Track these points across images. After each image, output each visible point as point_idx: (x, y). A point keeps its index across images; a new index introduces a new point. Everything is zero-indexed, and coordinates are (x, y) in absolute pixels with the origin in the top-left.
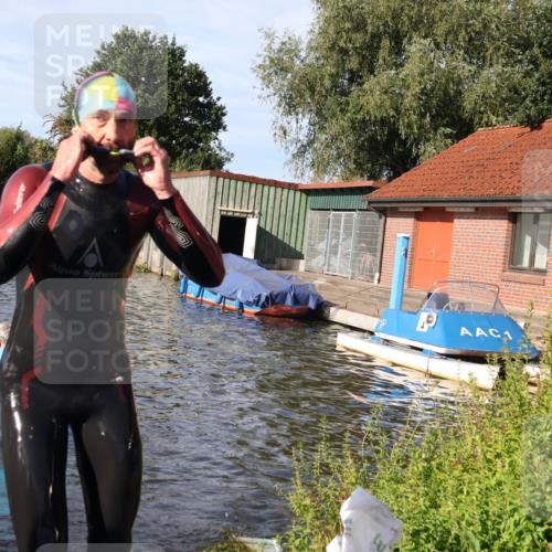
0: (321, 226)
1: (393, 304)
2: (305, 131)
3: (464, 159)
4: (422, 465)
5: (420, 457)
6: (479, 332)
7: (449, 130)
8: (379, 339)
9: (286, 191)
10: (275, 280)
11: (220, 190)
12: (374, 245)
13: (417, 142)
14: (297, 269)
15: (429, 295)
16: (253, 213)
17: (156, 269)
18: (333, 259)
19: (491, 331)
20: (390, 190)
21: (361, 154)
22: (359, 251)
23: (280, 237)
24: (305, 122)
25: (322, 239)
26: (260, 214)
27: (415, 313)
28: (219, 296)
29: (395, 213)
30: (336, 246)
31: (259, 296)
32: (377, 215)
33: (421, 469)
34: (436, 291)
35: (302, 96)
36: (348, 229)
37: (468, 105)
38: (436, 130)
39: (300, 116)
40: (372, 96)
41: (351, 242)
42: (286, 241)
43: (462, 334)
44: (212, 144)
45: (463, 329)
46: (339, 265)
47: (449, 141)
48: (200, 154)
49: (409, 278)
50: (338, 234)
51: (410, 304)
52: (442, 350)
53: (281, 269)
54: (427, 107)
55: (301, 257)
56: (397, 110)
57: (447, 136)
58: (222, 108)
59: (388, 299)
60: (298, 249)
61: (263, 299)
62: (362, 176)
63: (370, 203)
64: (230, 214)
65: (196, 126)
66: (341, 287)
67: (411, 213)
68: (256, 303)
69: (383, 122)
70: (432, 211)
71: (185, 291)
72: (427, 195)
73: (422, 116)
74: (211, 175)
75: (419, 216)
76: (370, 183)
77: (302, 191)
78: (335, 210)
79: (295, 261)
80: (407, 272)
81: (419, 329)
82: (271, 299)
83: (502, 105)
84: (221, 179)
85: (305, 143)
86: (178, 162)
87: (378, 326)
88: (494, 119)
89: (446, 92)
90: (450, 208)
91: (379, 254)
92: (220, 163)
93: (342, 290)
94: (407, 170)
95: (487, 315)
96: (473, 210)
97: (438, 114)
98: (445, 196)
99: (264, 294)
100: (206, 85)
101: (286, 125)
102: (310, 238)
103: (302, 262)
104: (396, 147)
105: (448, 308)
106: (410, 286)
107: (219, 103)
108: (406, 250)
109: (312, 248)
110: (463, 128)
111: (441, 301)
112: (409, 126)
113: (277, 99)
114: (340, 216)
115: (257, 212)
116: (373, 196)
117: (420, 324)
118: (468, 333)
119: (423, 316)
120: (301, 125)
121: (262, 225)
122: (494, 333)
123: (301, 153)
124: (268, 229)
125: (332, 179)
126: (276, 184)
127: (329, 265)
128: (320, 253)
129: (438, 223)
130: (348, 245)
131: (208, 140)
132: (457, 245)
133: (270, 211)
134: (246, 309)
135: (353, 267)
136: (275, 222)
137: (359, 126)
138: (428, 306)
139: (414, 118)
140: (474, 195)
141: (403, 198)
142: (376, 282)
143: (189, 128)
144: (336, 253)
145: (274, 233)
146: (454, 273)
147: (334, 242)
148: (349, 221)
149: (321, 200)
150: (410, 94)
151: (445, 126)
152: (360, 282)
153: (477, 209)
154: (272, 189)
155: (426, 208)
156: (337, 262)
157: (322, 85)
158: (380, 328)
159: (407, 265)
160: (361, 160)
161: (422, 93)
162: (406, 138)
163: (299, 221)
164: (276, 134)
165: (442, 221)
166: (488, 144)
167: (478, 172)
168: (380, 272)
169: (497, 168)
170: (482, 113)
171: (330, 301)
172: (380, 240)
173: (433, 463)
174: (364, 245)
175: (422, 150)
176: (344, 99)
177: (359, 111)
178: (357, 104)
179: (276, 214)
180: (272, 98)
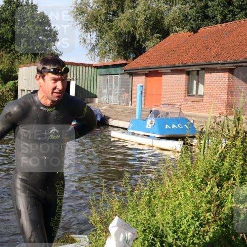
0: (104, 82)
1: (137, 116)
2: (94, 39)
3: (166, 48)
6: (174, 126)
7: (158, 35)
8: (130, 132)
9: (87, 68)
12: (128, 90)
13: (144, 41)
14: (95, 102)
15: (151, 111)
16: (73, 79)
18: (110, 96)
19: (178, 125)
20: (133, 64)
21: (121, 48)
22: (122, 92)
23: (86, 89)
24: (94, 35)
25: (105, 88)
26: (76, 79)
27: (145, 120)
29: (137, 74)
30: (111, 91)
32: (128, 76)
34: (153, 109)
35: (92, 24)
36: (116, 83)
37: (166, 23)
38: (153, 35)
39: (92, 33)
40: (122, 22)
41: (118, 88)
42: (89, 90)
43: (166, 128)
45: (167, 125)
46: (114, 99)
47: (159, 40)
48: (48, 53)
49: (145, 102)
50: (112, 86)
52: (158, 136)
54: (147, 25)
55: (96, 97)
56: (134, 28)
57: (158, 38)
59: (135, 113)
60: (95, 93)
62: (121, 58)
63: (125, 71)
66: (115, 109)
67: (143, 74)
69: (129, 32)
70: (153, 73)
72: (150, 66)
73: (146, 29)
75: (147, 75)
76: (124, 62)
77: (94, 67)
78: (110, 75)
79: (93, 99)
80: (143, 100)
81: (147, 127)
83: (181, 22)
85: (95, 45)
86: (37, 58)
87: (130, 126)
88: (178, 29)
89: (156, 19)
90: (160, 71)
91: (130, 93)
93: (115, 111)
94: (141, 54)
95: (177, 118)
96: (170, 71)
97: (153, 28)
98: (158, 66)
101: (86, 37)
102: (100, 88)
103: (97, 99)
104: (136, 45)
105: (159, 117)
106: (145, 106)
108: (142, 92)
109: (101, 93)
110: (165, 33)
111: (156, 114)
112: (141, 34)
113: (81, 26)
114: (112, 77)
115: (75, 78)
116: (126, 67)
117: (148, 125)
118: (169, 127)
119: (149, 121)
120: (92, 37)
121: (78, 84)
122: (181, 126)
123: (93, 49)
124: (80, 86)
125: (108, 61)
126: (83, 65)
127: (109, 100)
128: (104, 94)
129: (156, 78)
130: (116, 90)
132: (164, 87)
133: (81, 77)
135: (119, 100)
136: (83, 82)
137: (118, 36)
138: (151, 117)
139: (142, 31)
140: (171, 64)
141: (140, 68)
142: (130, 105)
144: (111, 94)
145: (83, 87)
146: (164, 100)
147: (110, 89)
148: (116, 80)
149: (103, 71)
150: (139, 20)
151: (157, 33)
152: (123, 106)
153: (172, 70)
154: (81, 67)
155: (150, 71)
156: (112, 98)
157: (101, 18)
158: (130, 128)
159: (143, 97)
160: (120, 51)
161: (145, 19)
162: (139, 40)
163: (94, 80)
164: (80, 42)
165: (157, 76)
166: (175, 41)
167: (172, 54)
168: (131, 101)
169: (180, 51)
170: (173, 26)
171: (109, 116)
172: (130, 87)
173: (152, 196)
174: (124, 89)
175: (147, 45)
176: (111, 24)
177: (118, 29)
178: (117, 26)
179: (84, 78)
180: (78, 26)
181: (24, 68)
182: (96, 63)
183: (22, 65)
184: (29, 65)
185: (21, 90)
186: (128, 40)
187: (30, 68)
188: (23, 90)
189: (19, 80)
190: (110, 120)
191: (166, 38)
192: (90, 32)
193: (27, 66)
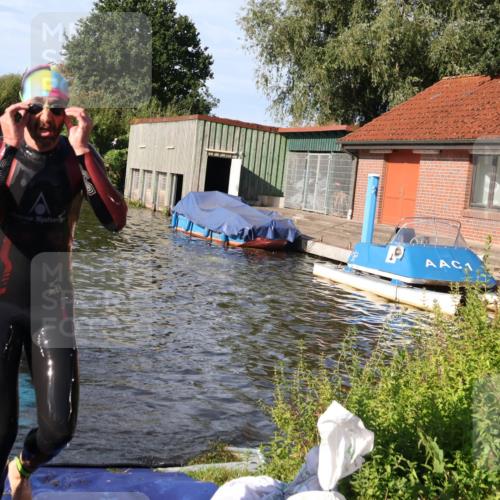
0: (299, 167)
1: (364, 237)
2: (285, 79)
3: (430, 106)
4: (391, 383)
5: (389, 375)
6: (443, 264)
7: (416, 79)
8: (351, 269)
9: (267, 134)
10: (257, 216)
11: (207, 132)
12: (347, 184)
13: (387, 89)
14: (277, 206)
15: (398, 230)
16: (237, 155)
17: (149, 205)
18: (310, 196)
19: (453, 263)
20: (362, 133)
21: (336, 101)
22: (333, 190)
23: (262, 176)
24: (285, 71)
25: (300, 179)
26: (244, 155)
27: (385, 247)
28: (206, 230)
29: (367, 154)
30: (313, 185)
31: (243, 230)
32: (349, 156)
33: (390, 386)
34: (404, 226)
35: (282, 47)
36: (323, 169)
37: (433, 56)
38: (404, 78)
39: (281, 65)
40: (346, 47)
41: (327, 181)
42: (267, 180)
43: (427, 265)
44: (200, 90)
45: (428, 261)
46: (316, 203)
47: (416, 89)
48: (189, 100)
49: (379, 214)
50: (314, 174)
51: (380, 238)
52: (409, 280)
53: (262, 205)
54: (396, 57)
55: (280, 194)
56: (369, 60)
57: (414, 84)
58: (209, 57)
59: (360, 234)
60: (278, 187)
61: (246, 233)
62: (336, 120)
63: (343, 145)
64: (217, 155)
65: (186, 74)
66: (318, 222)
67: (381, 155)
68: (240, 236)
69: (356, 70)
70: (400, 154)
71: (176, 224)
72: (396, 139)
73: (392, 65)
74: (199, 119)
75: (388, 158)
76: (344, 127)
77: (282, 134)
78: (312, 152)
79: (276, 198)
80: (378, 205)
81: (388, 260)
82: (254, 233)
83: (464, 56)
84: (208, 123)
85: (285, 90)
86: (169, 107)
87: (351, 257)
88: (457, 68)
89: (414, 44)
90: (417, 150)
91: (351, 192)
92: (207, 109)
93: (319, 226)
94: (377, 116)
95: (450, 249)
96: (437, 153)
97: (406, 63)
98: (412, 140)
99: (248, 228)
100: (195, 36)
101: (268, 74)
102: (289, 177)
103: (282, 200)
104: (368, 95)
105: (414, 242)
106: (379, 222)
107: (206, 53)
108: (377, 189)
109: (291, 187)
110: (429, 77)
111: (408, 235)
113: (259, 49)
114: (317, 157)
115: (241, 153)
116: (347, 139)
117: (389, 256)
118: (432, 264)
119: (392, 249)
120: (281, 74)
121: (246, 165)
122: (458, 265)
123: (281, 99)
124: (251, 169)
125: (310, 124)
126: (258, 128)
127: (306, 202)
128: (298, 191)
129: (406, 165)
130: (323, 184)
131: (196, 86)
132: (423, 184)
133: (253, 152)
134: (232, 242)
135: (328, 205)
136: (258, 163)
137: (335, 74)
138: (396, 240)
139: (385, 67)
140: (438, 138)
141: (374, 141)
142: (349, 217)
143: (179, 76)
144: (312, 191)
145: (257, 173)
146: (419, 210)
147: (311, 181)
148: (325, 162)
149: (299, 143)
150: (380, 45)
151: (413, 75)
152: (335, 217)
153: (441, 151)
154: (255, 132)
155: (394, 151)
156: (313, 200)
157: (301, 36)
158: (353, 260)
159: (378, 203)
160: (336, 106)
161: (392, 44)
162: (378, 86)
163: (280, 161)
164: (258, 82)
165: (409, 162)
166: (451, 92)
167: (442, 117)
168: (353, 209)
169: (460, 114)
170: (447, 63)
172: (353, 180)
173: (401, 381)
174: (338, 184)
175: (391, 97)
176: (320, 49)
177: (334, 61)
178: (333, 54)
179: (258, 155)
180: (255, 48)
181: (141, 125)
182: (284, 127)
183: (137, 120)
184: (151, 120)
185: (133, 169)
186: (355, 85)
187: (153, 125)
188: (137, 170)
189: (129, 150)
190: (309, 243)
191: (432, 84)
192: (278, 63)
193: (147, 122)
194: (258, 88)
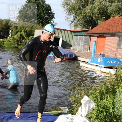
0: (76, 39)
1: (92, 56)
2: (73, 18)
3: (108, 24)
6: (112, 62)
7: (105, 18)
8: (89, 64)
9: (68, 32)
10: (66, 51)
13: (97, 20)
14: (71, 49)
15: (101, 54)
16: (61, 37)
18: (79, 46)
20: (91, 31)
21: (85, 23)
22: (85, 45)
23: (67, 42)
24: (72, 16)
25: (77, 42)
26: (63, 37)
27: (97, 58)
28: (53, 55)
29: (93, 36)
32: (89, 37)
35: (72, 11)
36: (82, 40)
38: (102, 18)
40: (87, 10)
41: (83, 43)
42: (68, 43)
43: (108, 62)
45: (108, 61)
47: (105, 20)
49: (96, 50)
50: (80, 41)
51: (96, 56)
52: (104, 66)
53: (67, 49)
54: (99, 13)
56: (93, 13)
57: (104, 19)
58: (54, 14)
60: (71, 44)
62: (85, 28)
63: (87, 34)
64: (56, 37)
65: (48, 18)
66: (81, 53)
67: (96, 36)
69: (90, 16)
72: (100, 32)
73: (99, 15)
75: (98, 37)
76: (87, 30)
77: (72, 32)
78: (79, 36)
79: (70, 47)
80: (95, 49)
81: (98, 61)
83: (117, 12)
85: (73, 21)
86: (44, 26)
87: (89, 61)
88: (115, 15)
90: (105, 35)
91: (89, 45)
94: (95, 27)
95: (113, 58)
96: (110, 35)
97: (102, 14)
98: (104, 32)
100: (50, 9)
101: (68, 17)
102: (74, 42)
103: (72, 47)
104: (93, 22)
105: (105, 57)
106: (96, 52)
107: (53, 13)
108: (95, 44)
109: (74, 44)
110: (108, 17)
111: (103, 55)
113: (66, 11)
114: (80, 37)
115: (62, 36)
116: (88, 32)
117: (98, 60)
119: (99, 59)
121: (63, 39)
122: (115, 62)
123: (72, 23)
124: (64, 40)
125: (79, 29)
127: (78, 48)
128: (76, 45)
129: (102, 38)
130: (82, 44)
131: (51, 21)
132: (107, 43)
133: (65, 36)
135: (83, 48)
136: (66, 39)
137: (85, 17)
138: (100, 57)
139: (97, 15)
140: (110, 32)
141: (94, 33)
142: (88, 51)
144: (79, 45)
145: (66, 41)
146: (106, 49)
147: (79, 43)
148: (82, 38)
149: (76, 34)
150: (96, 10)
151: (104, 17)
152: (85, 51)
153: (111, 35)
154: (65, 31)
155: (100, 35)
156: (80, 47)
157: (76, 8)
159: (96, 48)
160: (85, 25)
161: (99, 9)
162: (95, 20)
163: (71, 38)
166: (114, 21)
167: (111, 27)
168: (89, 49)
169: (115, 26)
170: (112, 14)
171: (78, 56)
172: (89, 42)
174: (86, 43)
175: (98, 22)
176: (81, 11)
177: (85, 14)
178: (84, 12)
179: (66, 37)
180: (65, 11)
181: (37, 30)
182: (72, 30)
183: (36, 29)
186: (89, 19)
189: (35, 36)
190: (79, 57)
191: (109, 19)
192: (71, 14)
193: (39, 30)
194: (66, 20)
